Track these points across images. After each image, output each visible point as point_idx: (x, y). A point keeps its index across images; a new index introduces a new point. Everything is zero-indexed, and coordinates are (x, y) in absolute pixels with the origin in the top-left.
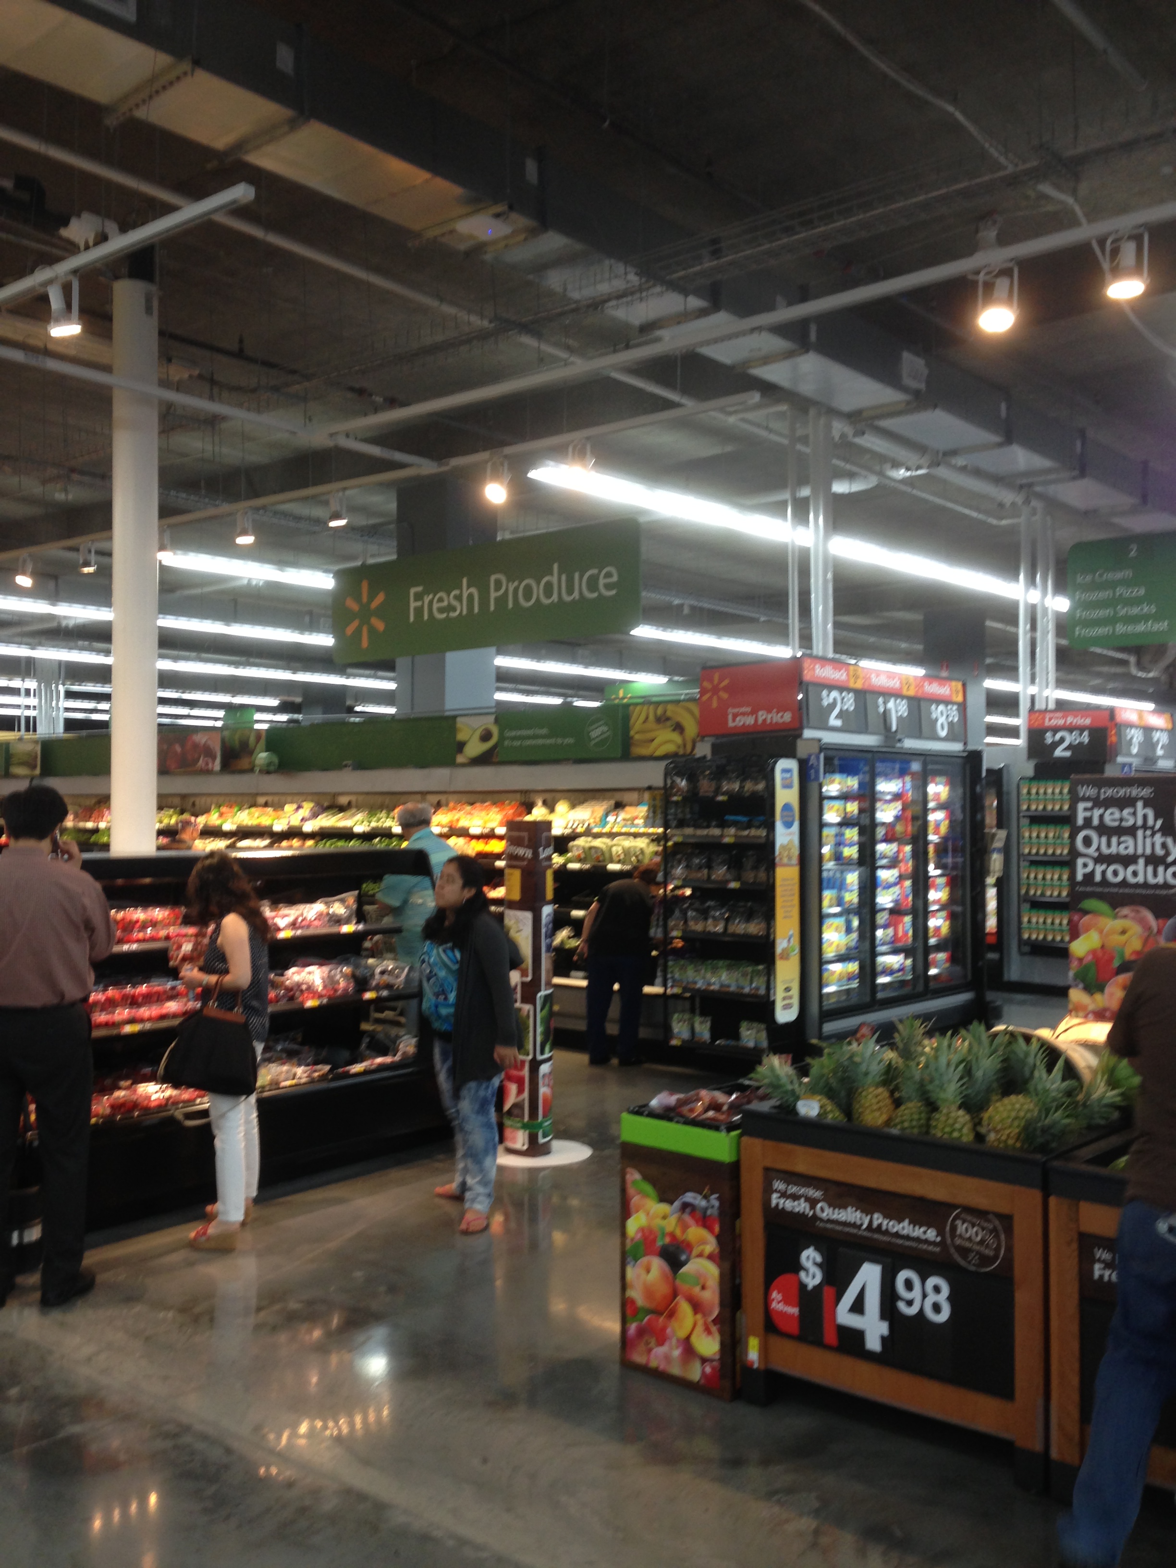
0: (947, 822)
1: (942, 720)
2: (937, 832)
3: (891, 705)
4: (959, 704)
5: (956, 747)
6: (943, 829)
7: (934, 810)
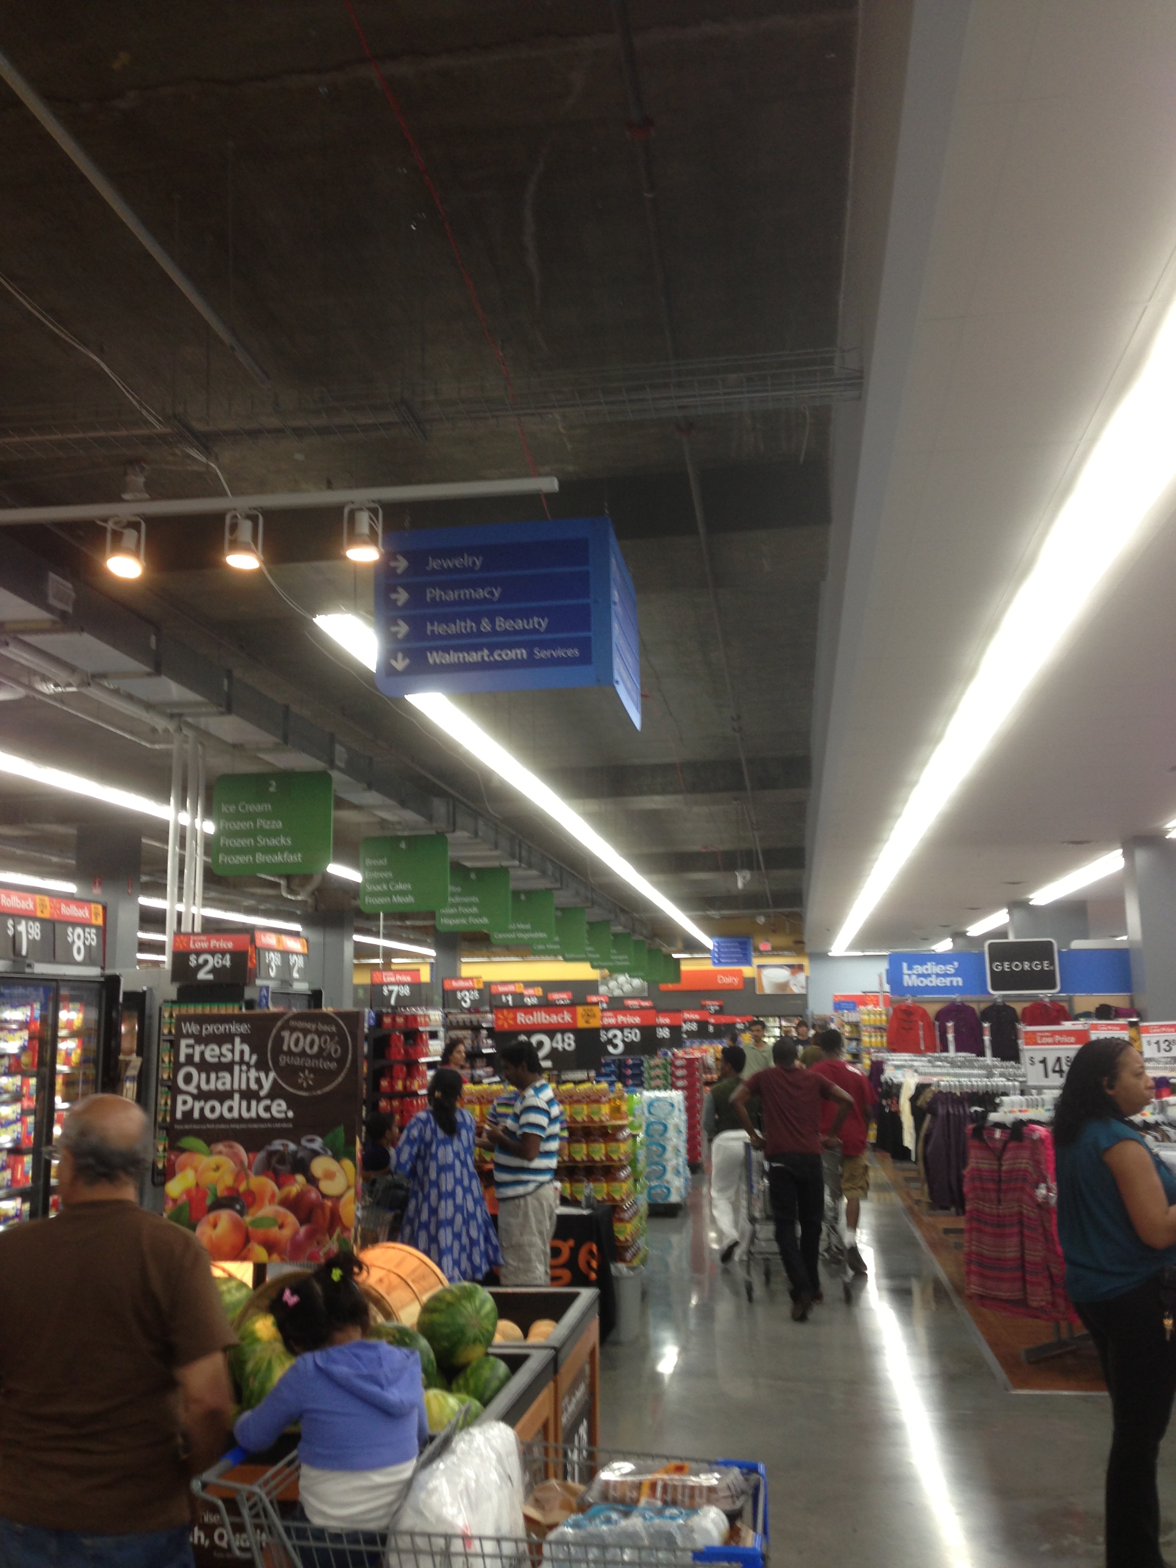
0: (79, 1051)
1: (79, 943)
2: (67, 1062)
3: (22, 928)
4: (97, 927)
5: (93, 972)
6: (75, 1058)
7: (64, 1039)
